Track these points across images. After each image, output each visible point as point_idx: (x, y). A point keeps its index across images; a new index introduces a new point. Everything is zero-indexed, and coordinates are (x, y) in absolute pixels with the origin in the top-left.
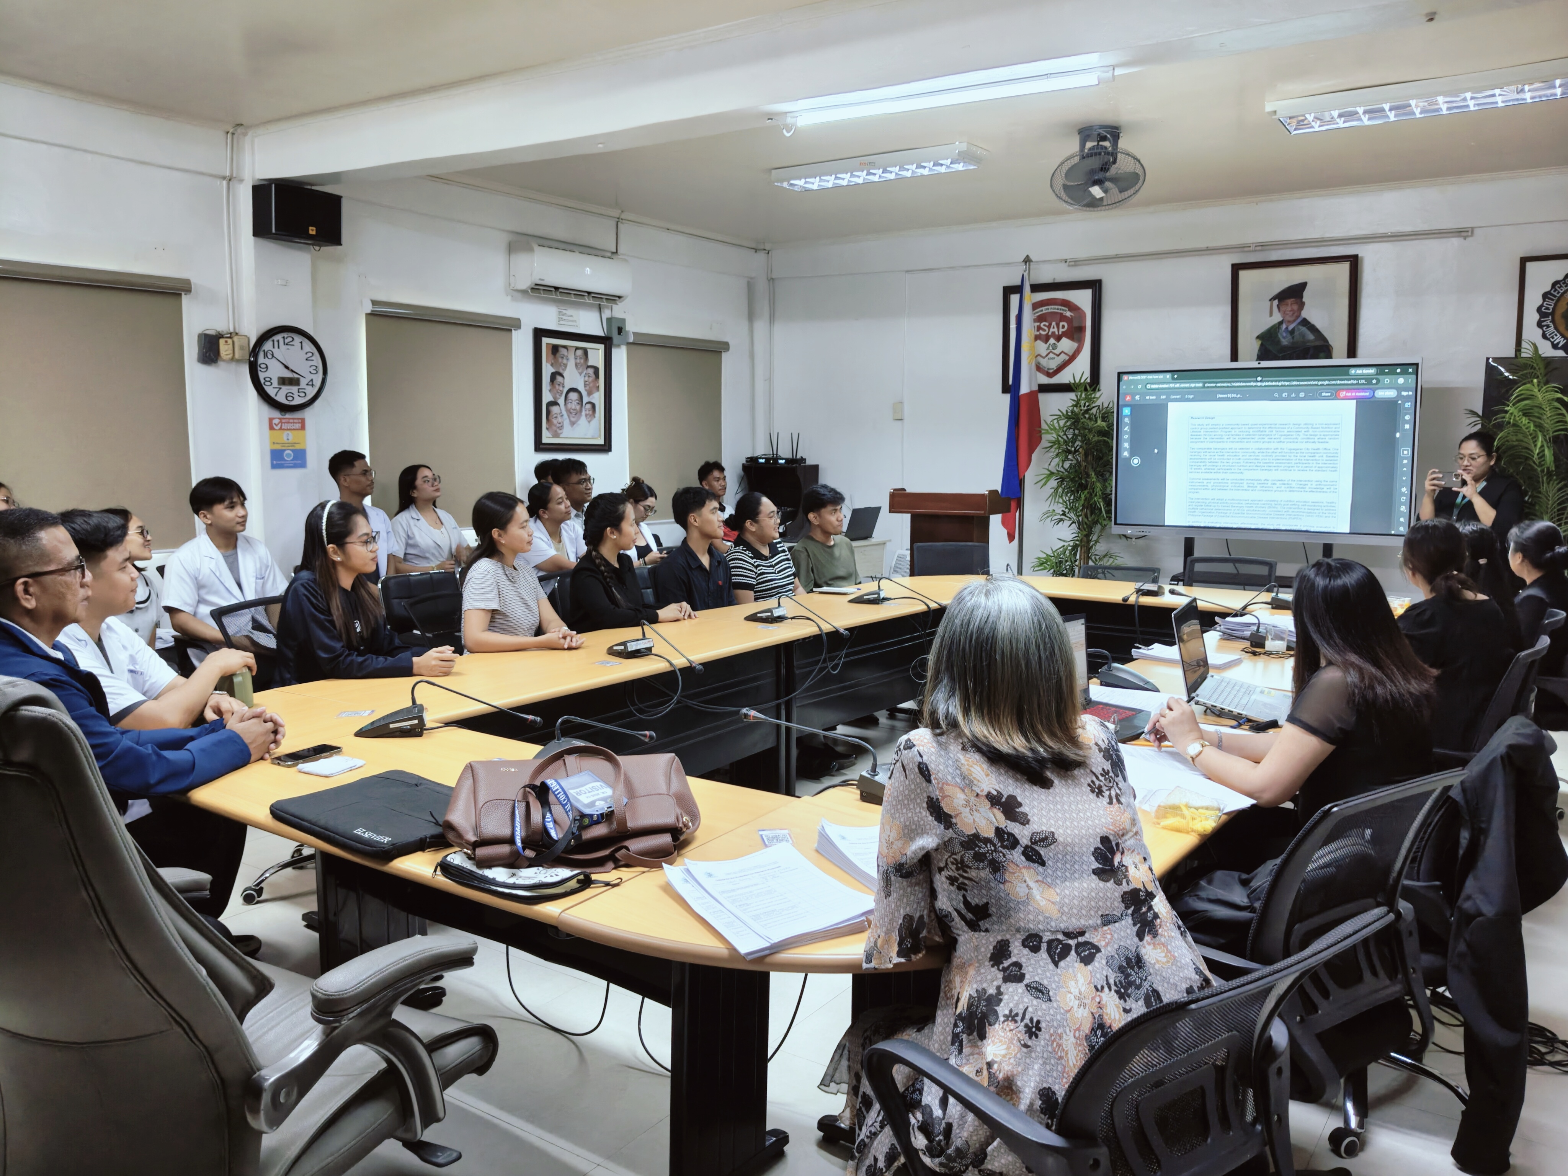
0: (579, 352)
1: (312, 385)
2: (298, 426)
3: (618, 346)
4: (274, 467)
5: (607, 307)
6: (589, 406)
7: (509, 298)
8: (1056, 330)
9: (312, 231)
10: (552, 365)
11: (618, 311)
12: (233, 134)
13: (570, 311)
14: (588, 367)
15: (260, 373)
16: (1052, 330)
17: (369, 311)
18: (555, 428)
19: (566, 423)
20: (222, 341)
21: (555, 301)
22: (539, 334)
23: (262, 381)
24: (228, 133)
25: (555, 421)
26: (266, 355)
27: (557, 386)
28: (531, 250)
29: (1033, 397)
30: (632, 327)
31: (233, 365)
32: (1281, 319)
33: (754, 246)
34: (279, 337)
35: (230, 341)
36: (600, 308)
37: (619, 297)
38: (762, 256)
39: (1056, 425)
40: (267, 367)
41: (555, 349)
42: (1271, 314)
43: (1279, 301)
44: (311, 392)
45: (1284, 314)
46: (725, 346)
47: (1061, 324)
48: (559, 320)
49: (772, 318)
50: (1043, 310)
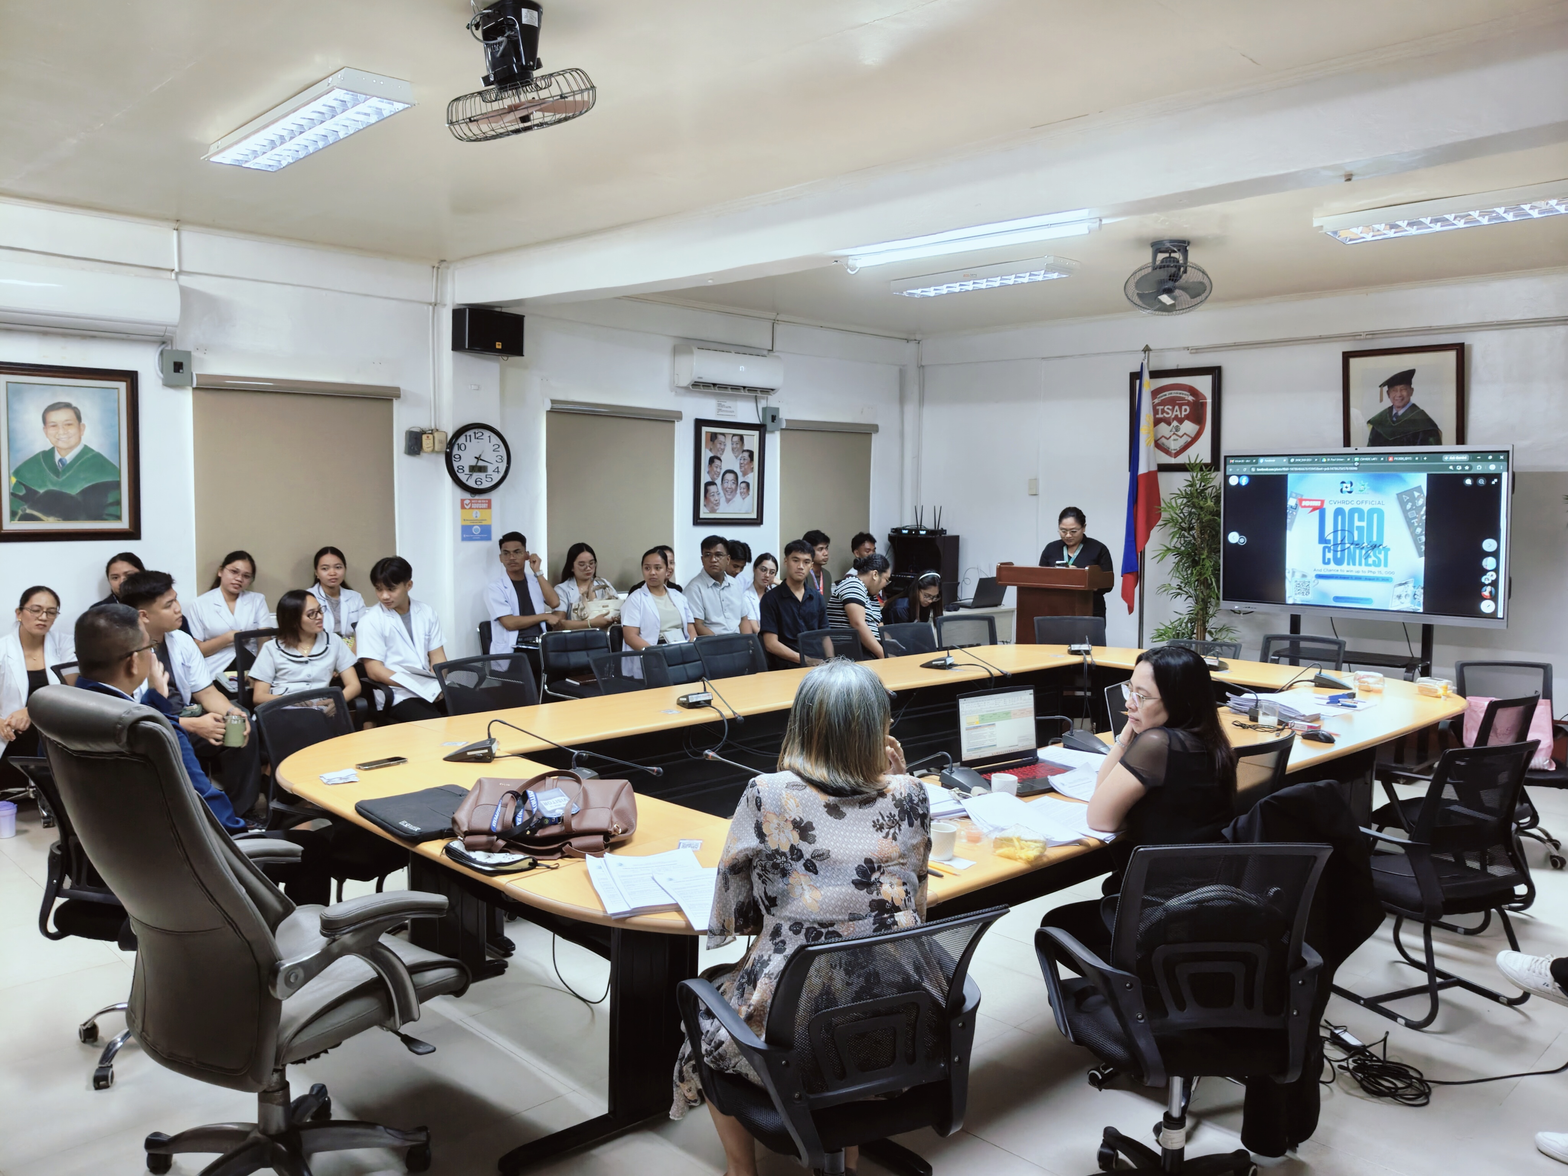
0: (736, 439)
1: (498, 472)
2: (485, 506)
3: (772, 432)
4: (464, 539)
5: (763, 398)
6: (743, 485)
7: (673, 393)
8: (1178, 413)
9: (499, 346)
10: (711, 450)
11: (772, 401)
12: (438, 268)
13: (728, 403)
14: (744, 451)
15: (454, 462)
16: (1175, 413)
17: (549, 409)
18: (711, 505)
19: (723, 500)
20: (424, 437)
21: (714, 395)
22: (700, 424)
23: (456, 469)
24: (434, 267)
25: (712, 499)
26: (459, 448)
27: (715, 469)
28: (691, 352)
29: (1152, 477)
30: (786, 414)
31: (434, 456)
32: (1391, 404)
33: (905, 337)
34: (471, 433)
35: (431, 436)
36: (756, 399)
37: (773, 390)
38: (913, 345)
39: (1174, 505)
40: (460, 457)
41: (713, 437)
42: (1381, 400)
43: (1389, 387)
44: (497, 478)
45: (1393, 400)
46: (875, 428)
47: (1184, 408)
48: (719, 410)
49: (921, 401)
50: (1165, 395)
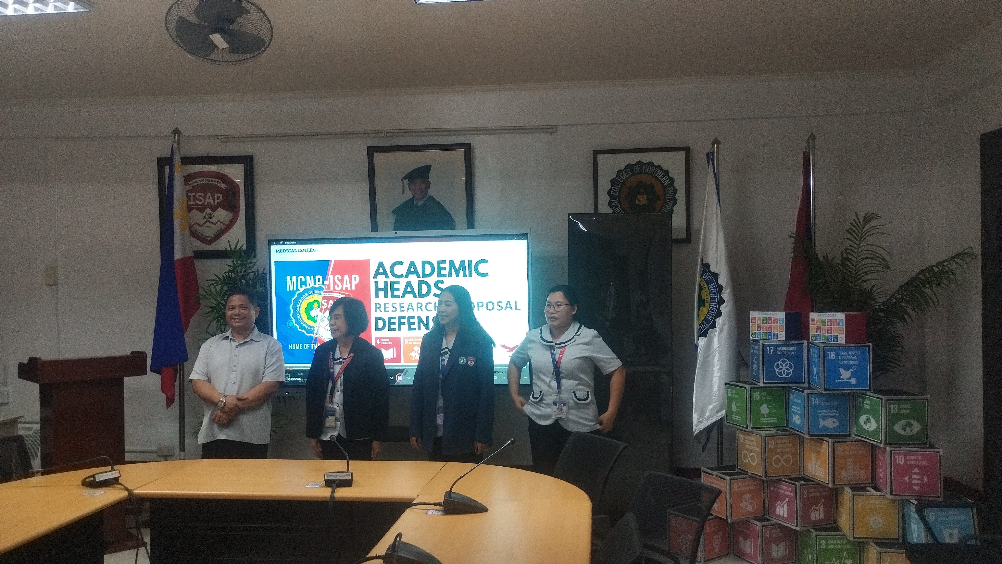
8: (211, 200)
16: (207, 200)
29: (188, 264)
32: (411, 196)
39: (213, 290)
42: (403, 192)
43: (409, 181)
45: (414, 192)
47: (216, 195)
50: (197, 182)
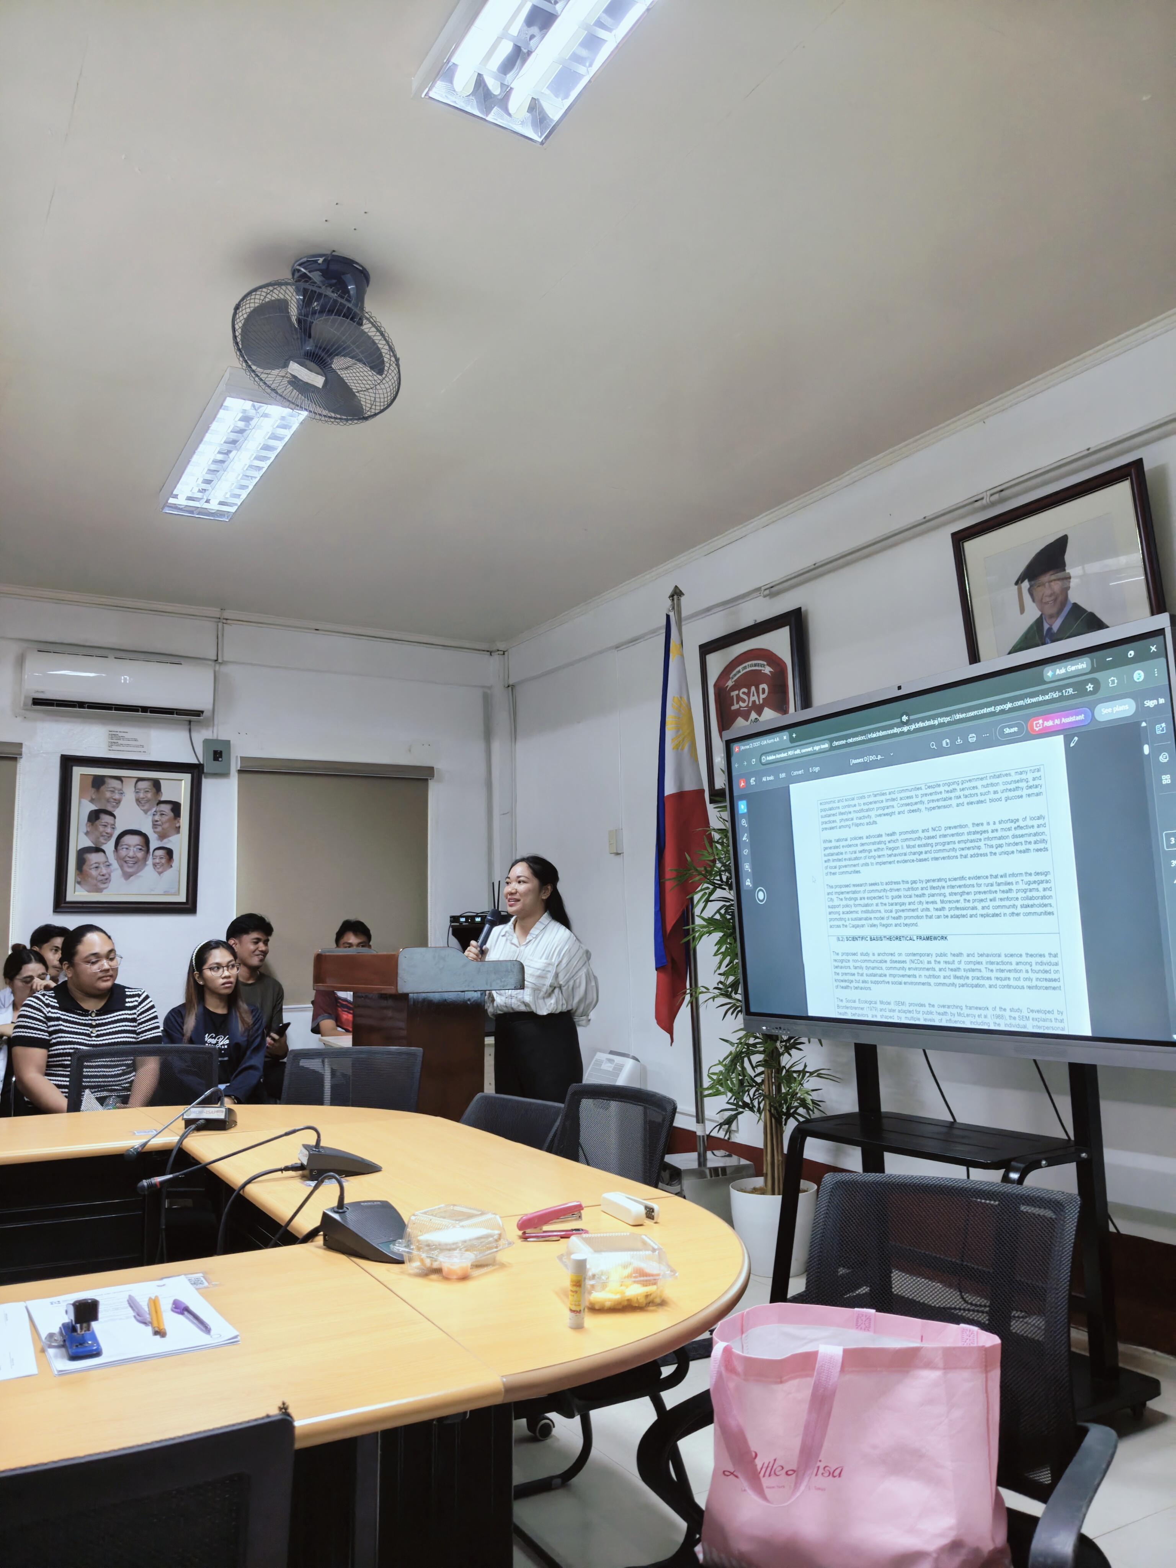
0: (145, 785)
3: (214, 775)
5: (202, 726)
6: (160, 853)
10: (92, 801)
13: (133, 733)
14: (161, 802)
18: (95, 882)
19: (117, 875)
21: (104, 720)
22: (72, 762)
25: (92, 874)
27: (100, 828)
32: (1038, 614)
33: (485, 646)
36: (189, 726)
37: (203, 713)
38: (496, 657)
41: (98, 782)
43: (1029, 581)
45: (1041, 604)
46: (432, 772)
47: (761, 687)
48: (111, 744)
49: (514, 735)
